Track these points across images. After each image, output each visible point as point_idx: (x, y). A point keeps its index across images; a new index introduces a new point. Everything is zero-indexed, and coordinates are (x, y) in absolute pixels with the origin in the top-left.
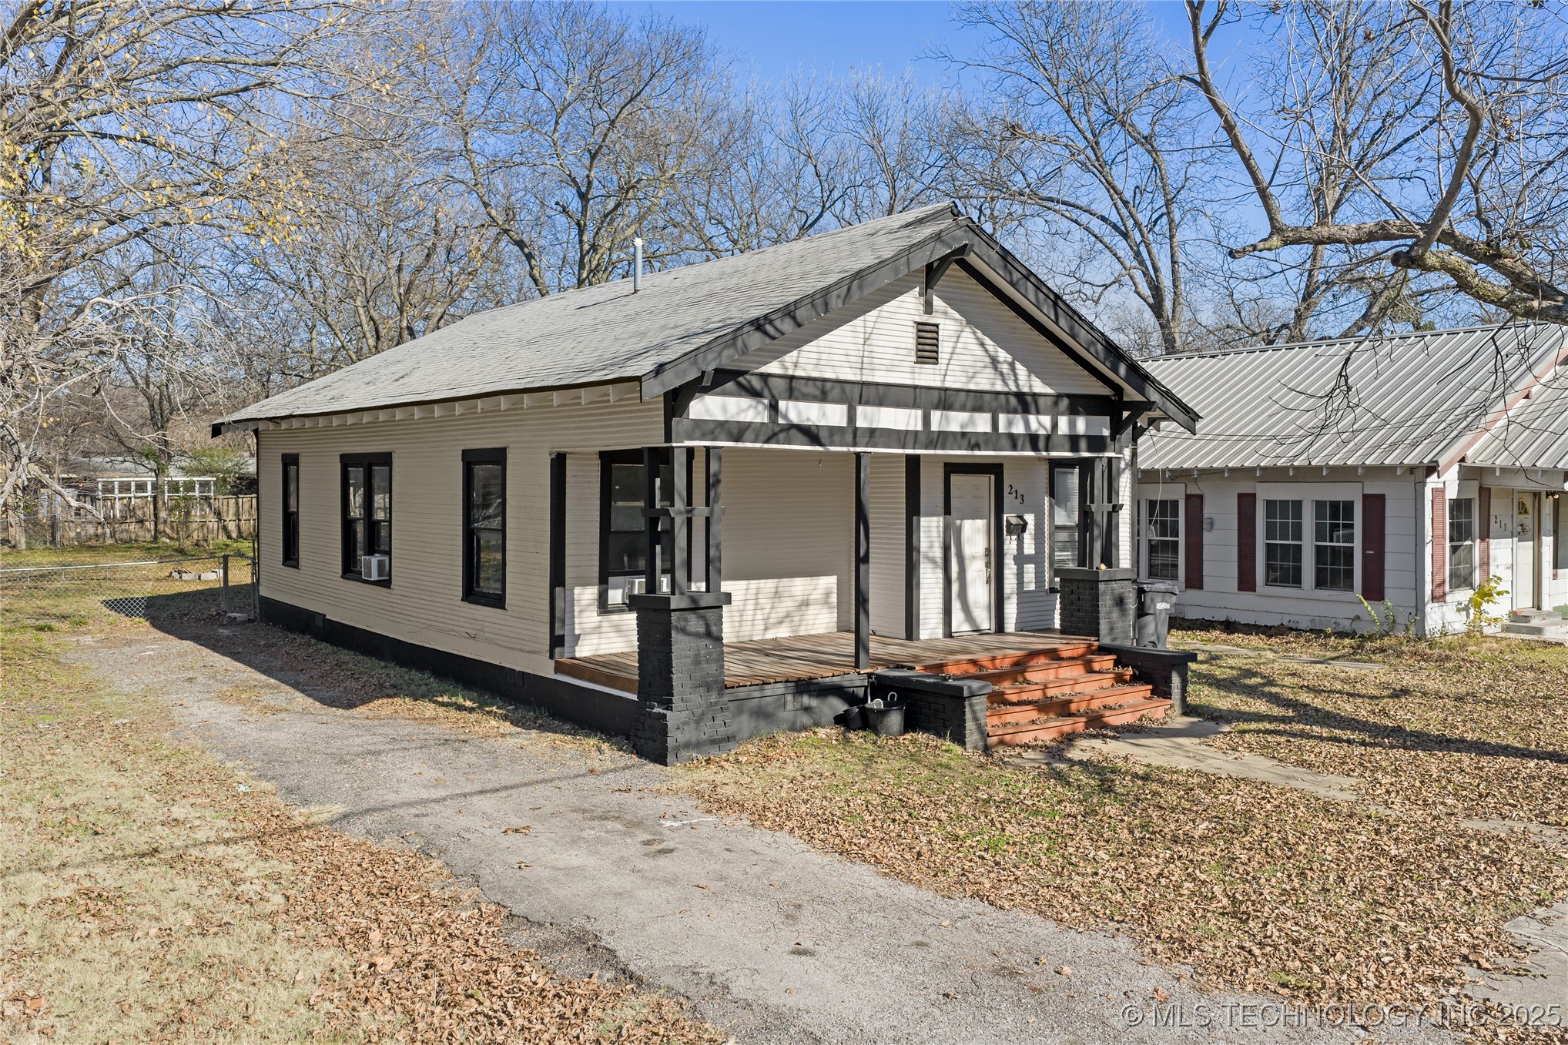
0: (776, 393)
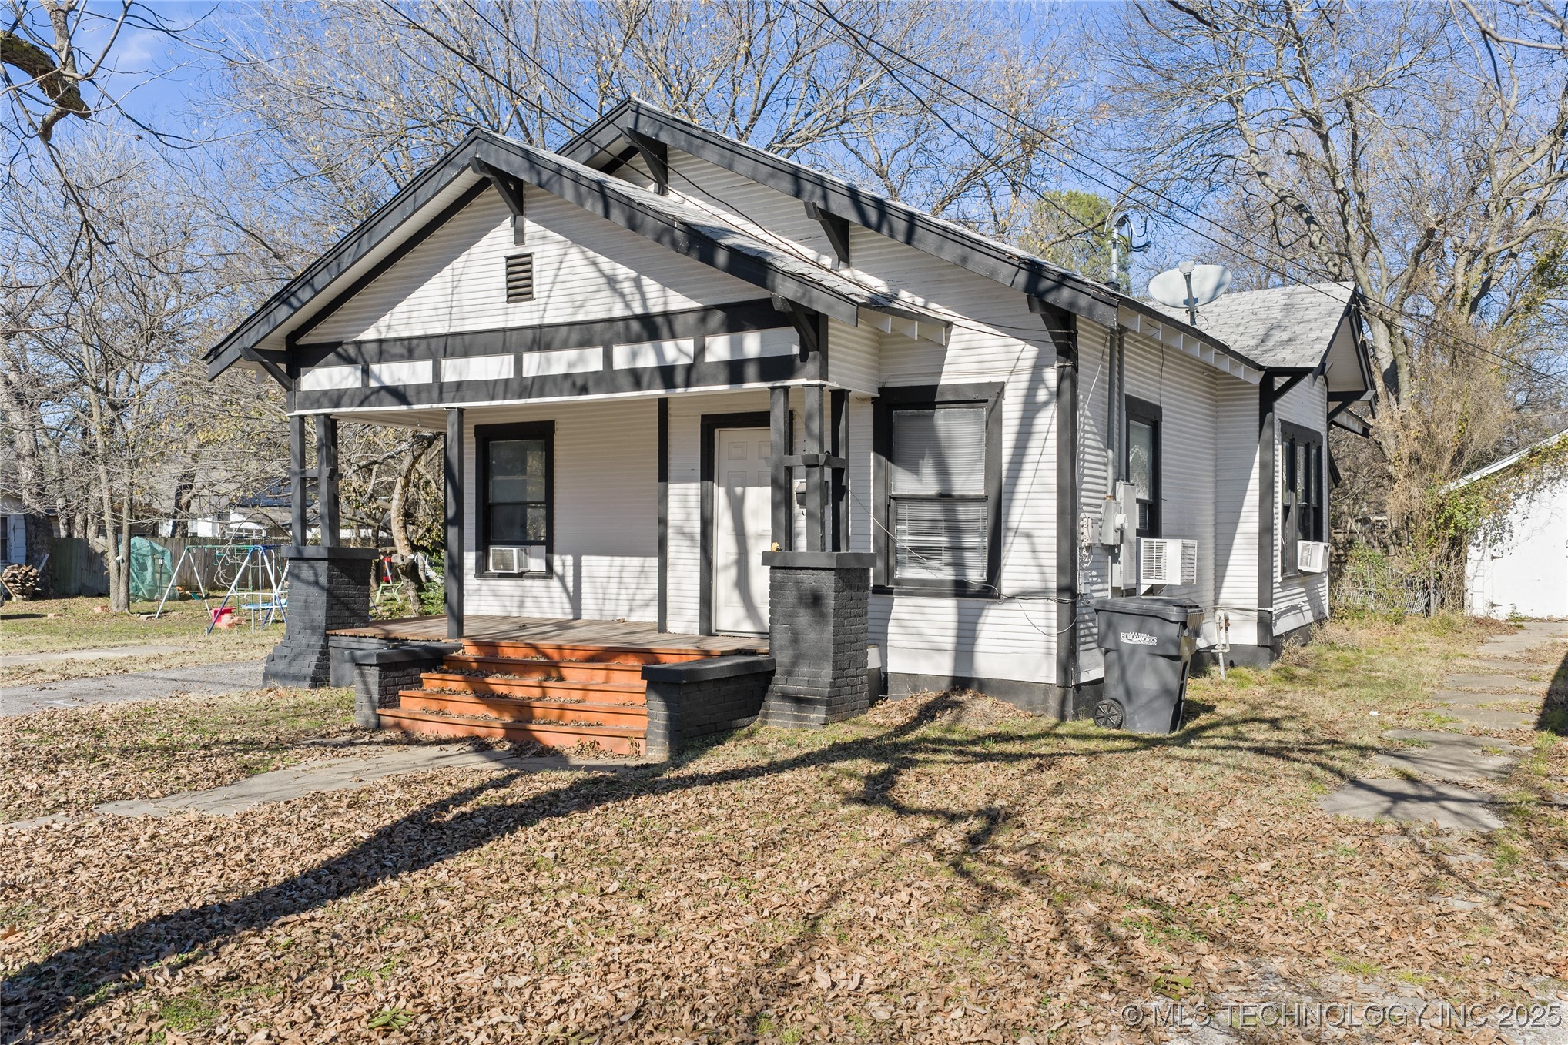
0: (368, 359)
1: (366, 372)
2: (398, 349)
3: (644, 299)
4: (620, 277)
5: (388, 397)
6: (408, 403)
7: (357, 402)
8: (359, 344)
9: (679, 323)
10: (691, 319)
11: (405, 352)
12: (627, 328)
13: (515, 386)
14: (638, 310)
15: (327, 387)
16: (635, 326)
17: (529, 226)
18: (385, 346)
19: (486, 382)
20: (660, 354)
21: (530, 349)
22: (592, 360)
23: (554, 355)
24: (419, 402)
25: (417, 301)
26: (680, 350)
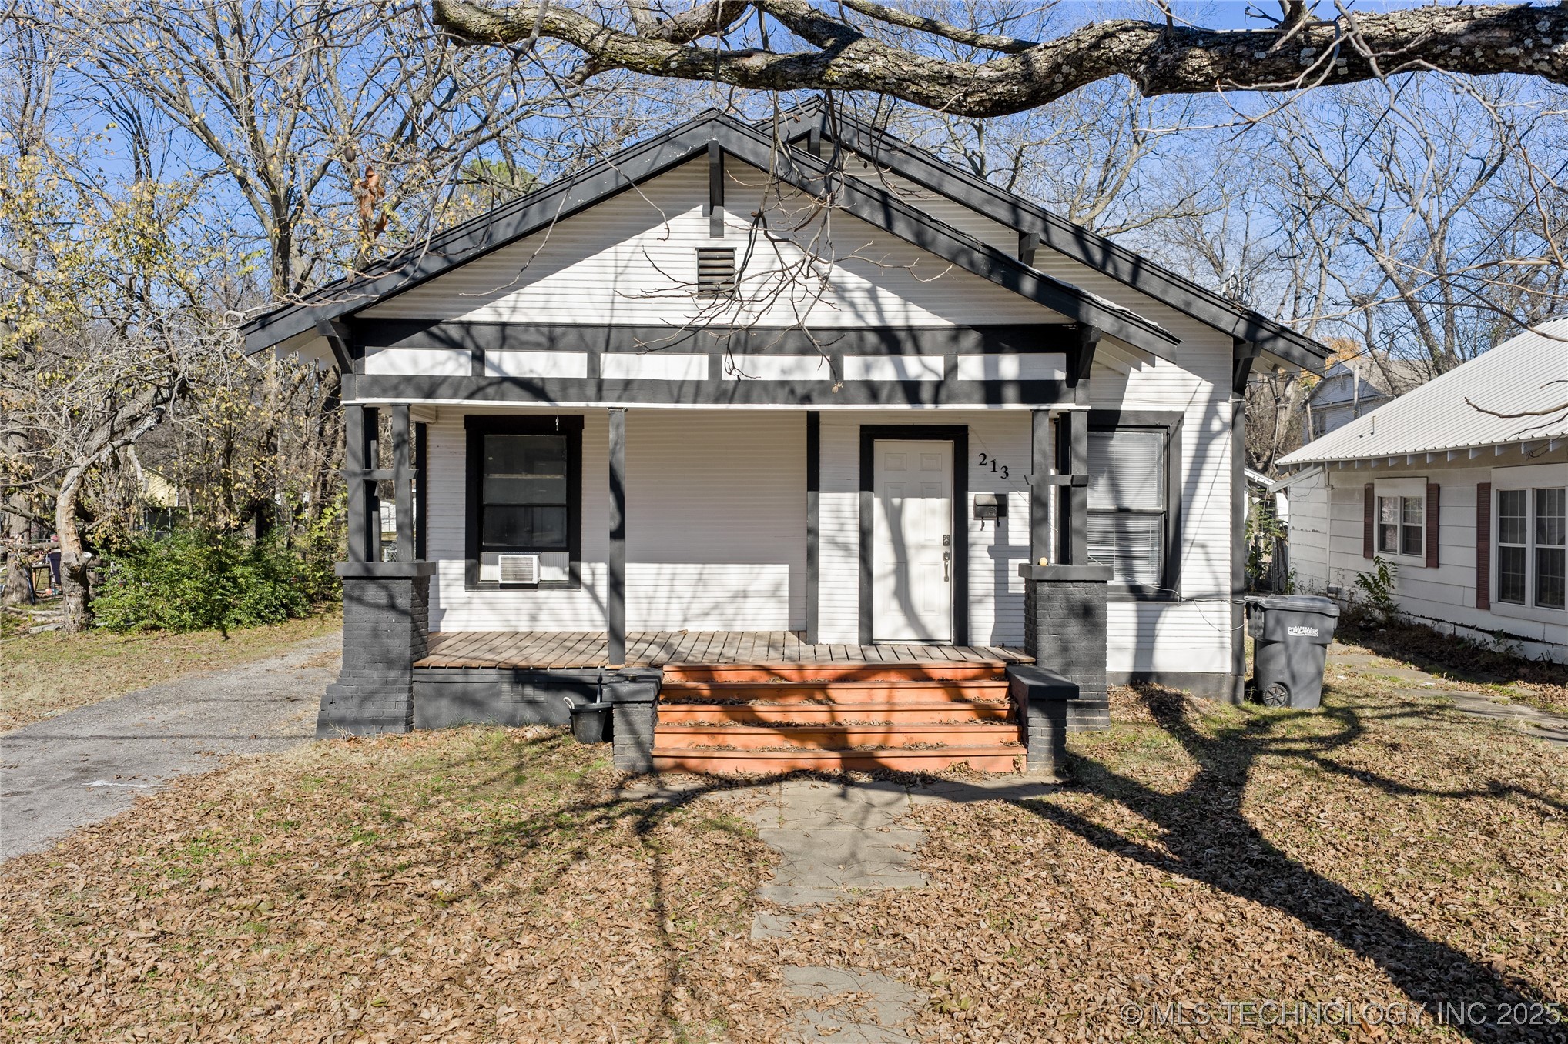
0: (482, 343)
1: (479, 358)
2: (532, 336)
3: (880, 311)
4: (850, 286)
5: (517, 390)
6: (548, 399)
7: (465, 394)
8: (467, 326)
9: (926, 340)
10: (941, 337)
11: (543, 340)
12: (861, 339)
13: (711, 389)
14: (874, 322)
15: (410, 372)
16: (872, 339)
17: (729, 217)
18: (509, 330)
19: (668, 382)
20: (900, 368)
21: (730, 351)
22: (816, 369)
23: (762, 359)
24: (564, 399)
25: (560, 284)
26: (925, 366)
